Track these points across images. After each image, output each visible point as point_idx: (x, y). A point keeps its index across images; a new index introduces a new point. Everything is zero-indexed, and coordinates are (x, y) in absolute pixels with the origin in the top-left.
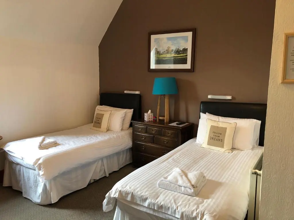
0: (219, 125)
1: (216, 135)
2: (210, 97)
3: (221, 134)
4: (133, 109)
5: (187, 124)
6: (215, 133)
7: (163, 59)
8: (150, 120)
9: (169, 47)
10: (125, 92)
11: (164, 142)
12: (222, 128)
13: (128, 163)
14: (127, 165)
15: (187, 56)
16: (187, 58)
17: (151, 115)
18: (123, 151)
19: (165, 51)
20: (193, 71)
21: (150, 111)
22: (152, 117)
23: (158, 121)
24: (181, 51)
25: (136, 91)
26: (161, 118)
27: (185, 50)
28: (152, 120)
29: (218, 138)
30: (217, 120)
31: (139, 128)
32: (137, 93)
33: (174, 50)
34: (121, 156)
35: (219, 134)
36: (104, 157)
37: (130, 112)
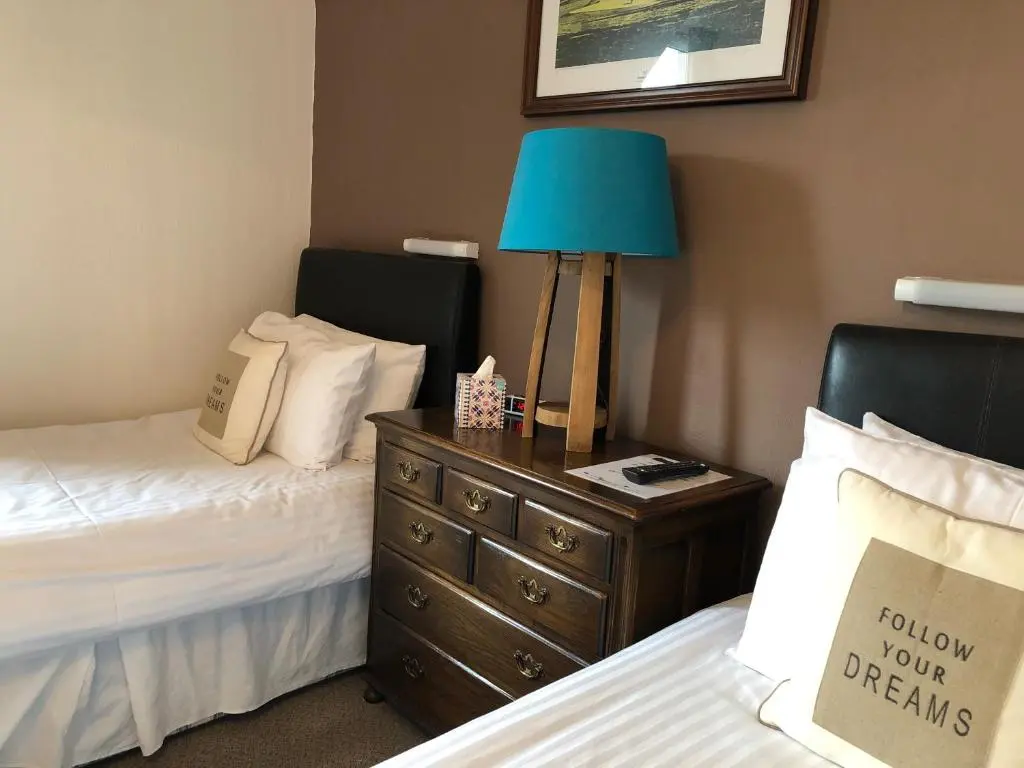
0: (959, 550)
2: (906, 289)
3: (963, 653)
4: (423, 348)
5: (713, 477)
6: (899, 622)
7: (612, 22)
8: (485, 419)
10: (409, 245)
11: (528, 590)
12: (985, 587)
13: (345, 666)
14: (340, 676)
17: (487, 388)
18: (309, 595)
20: (801, 96)
21: (488, 364)
22: (499, 404)
23: (527, 432)
25: (458, 238)
26: (545, 417)
28: (498, 423)
29: (928, 686)
30: (946, 498)
31: (403, 466)
32: (459, 249)
34: (291, 625)
35: (941, 642)
36: (130, 632)
37: (407, 361)
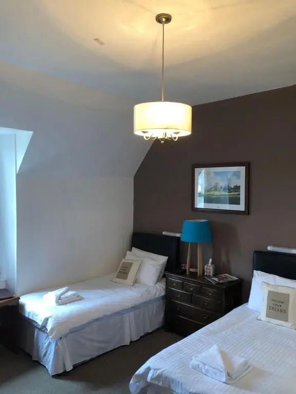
1: (276, 303)
2: (269, 248)
3: (283, 303)
6: (274, 301)
9: (217, 184)
10: (164, 233)
15: (239, 194)
16: (240, 197)
19: (212, 188)
20: (248, 214)
23: (188, 273)
24: (232, 189)
26: (192, 270)
27: (237, 188)
29: (279, 308)
31: (174, 282)
33: (224, 187)
35: (280, 302)
